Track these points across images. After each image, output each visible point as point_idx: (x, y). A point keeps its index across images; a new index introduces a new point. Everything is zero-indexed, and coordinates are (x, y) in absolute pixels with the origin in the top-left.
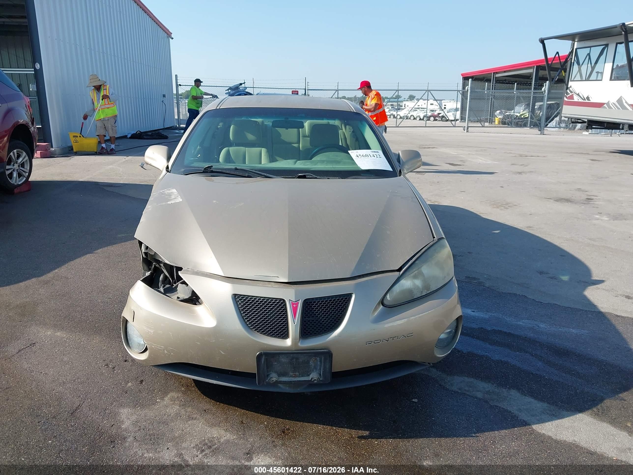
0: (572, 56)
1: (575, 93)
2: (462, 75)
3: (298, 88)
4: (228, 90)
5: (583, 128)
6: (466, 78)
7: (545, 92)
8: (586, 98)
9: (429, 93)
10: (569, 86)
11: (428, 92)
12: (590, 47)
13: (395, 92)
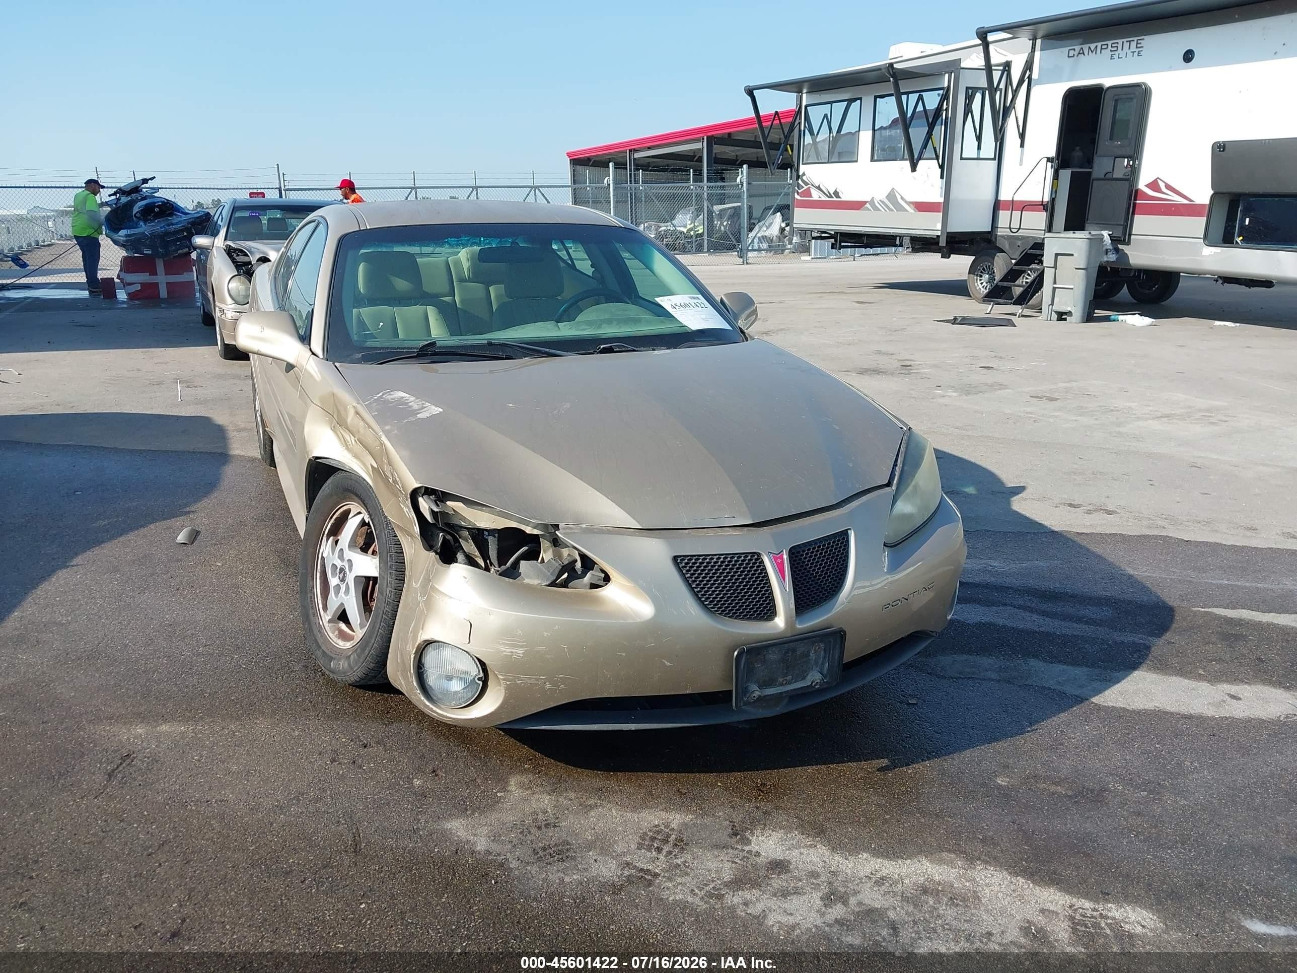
0: (800, 118)
1: (812, 185)
2: (569, 154)
3: (263, 187)
4: (115, 194)
5: (796, 250)
6: (579, 161)
7: (742, 185)
8: (834, 193)
9: (537, 191)
10: (801, 173)
11: (535, 191)
12: (831, 103)
13: (470, 192)
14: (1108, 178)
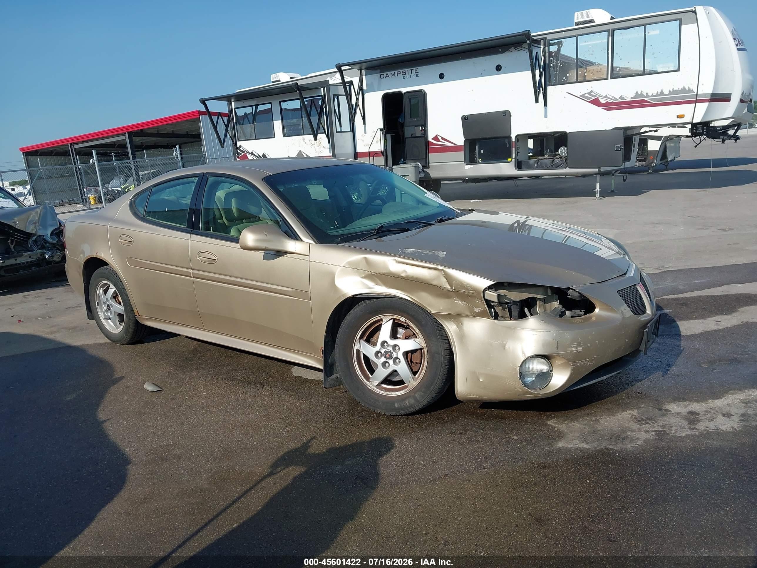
0: (233, 116)
1: (247, 152)
2: (21, 150)
6: (29, 153)
8: (262, 156)
10: (238, 146)
14: (413, 137)
